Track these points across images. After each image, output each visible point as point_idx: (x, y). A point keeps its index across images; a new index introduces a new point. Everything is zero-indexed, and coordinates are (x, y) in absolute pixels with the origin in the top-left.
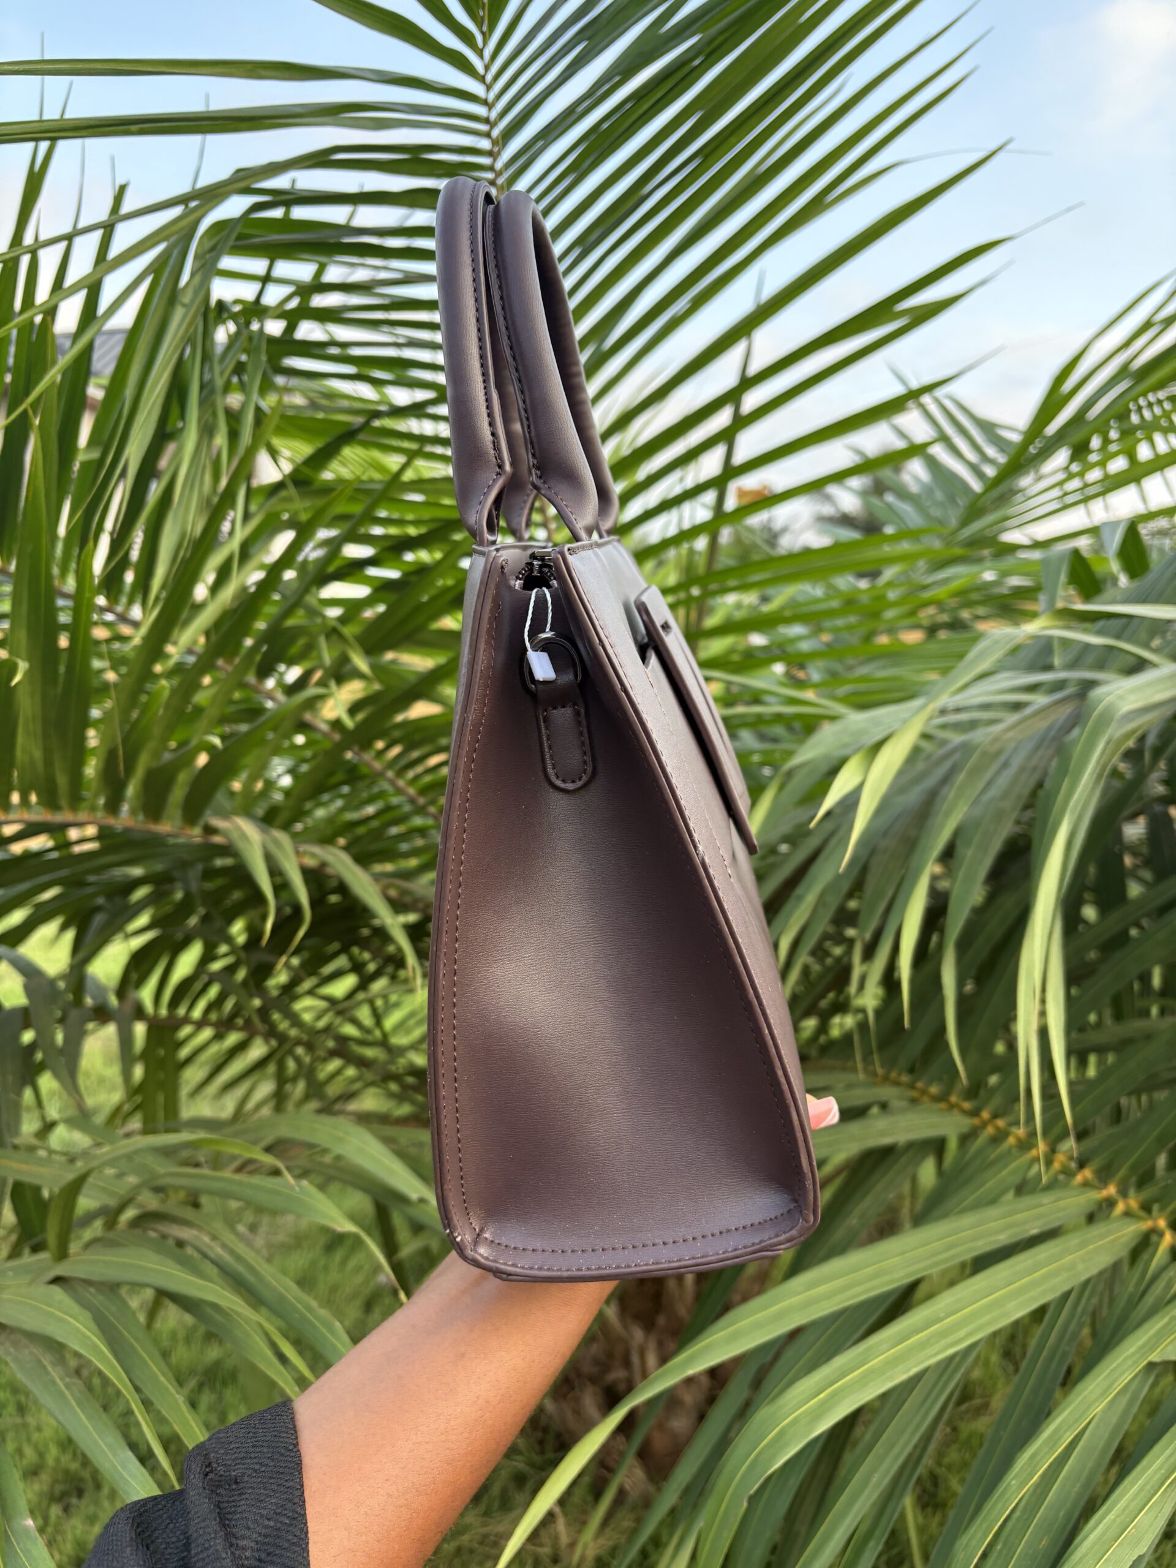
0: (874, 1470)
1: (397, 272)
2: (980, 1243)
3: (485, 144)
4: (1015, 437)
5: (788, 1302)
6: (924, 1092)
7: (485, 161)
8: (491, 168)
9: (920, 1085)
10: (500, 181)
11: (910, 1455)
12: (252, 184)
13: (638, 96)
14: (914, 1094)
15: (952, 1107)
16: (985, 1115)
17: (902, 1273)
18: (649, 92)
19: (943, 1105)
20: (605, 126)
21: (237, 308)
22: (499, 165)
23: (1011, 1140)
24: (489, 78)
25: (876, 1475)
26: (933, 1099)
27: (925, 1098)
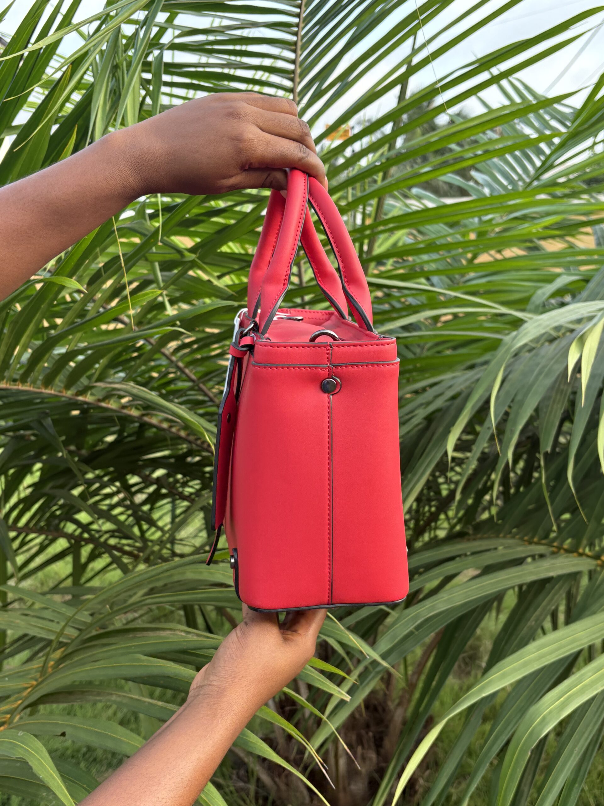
5: (528, 658)
9: (555, 544)
11: (592, 740)
14: (554, 549)
15: (581, 555)
17: (586, 641)
19: (575, 554)
25: (577, 749)
26: (567, 551)
27: (562, 551)
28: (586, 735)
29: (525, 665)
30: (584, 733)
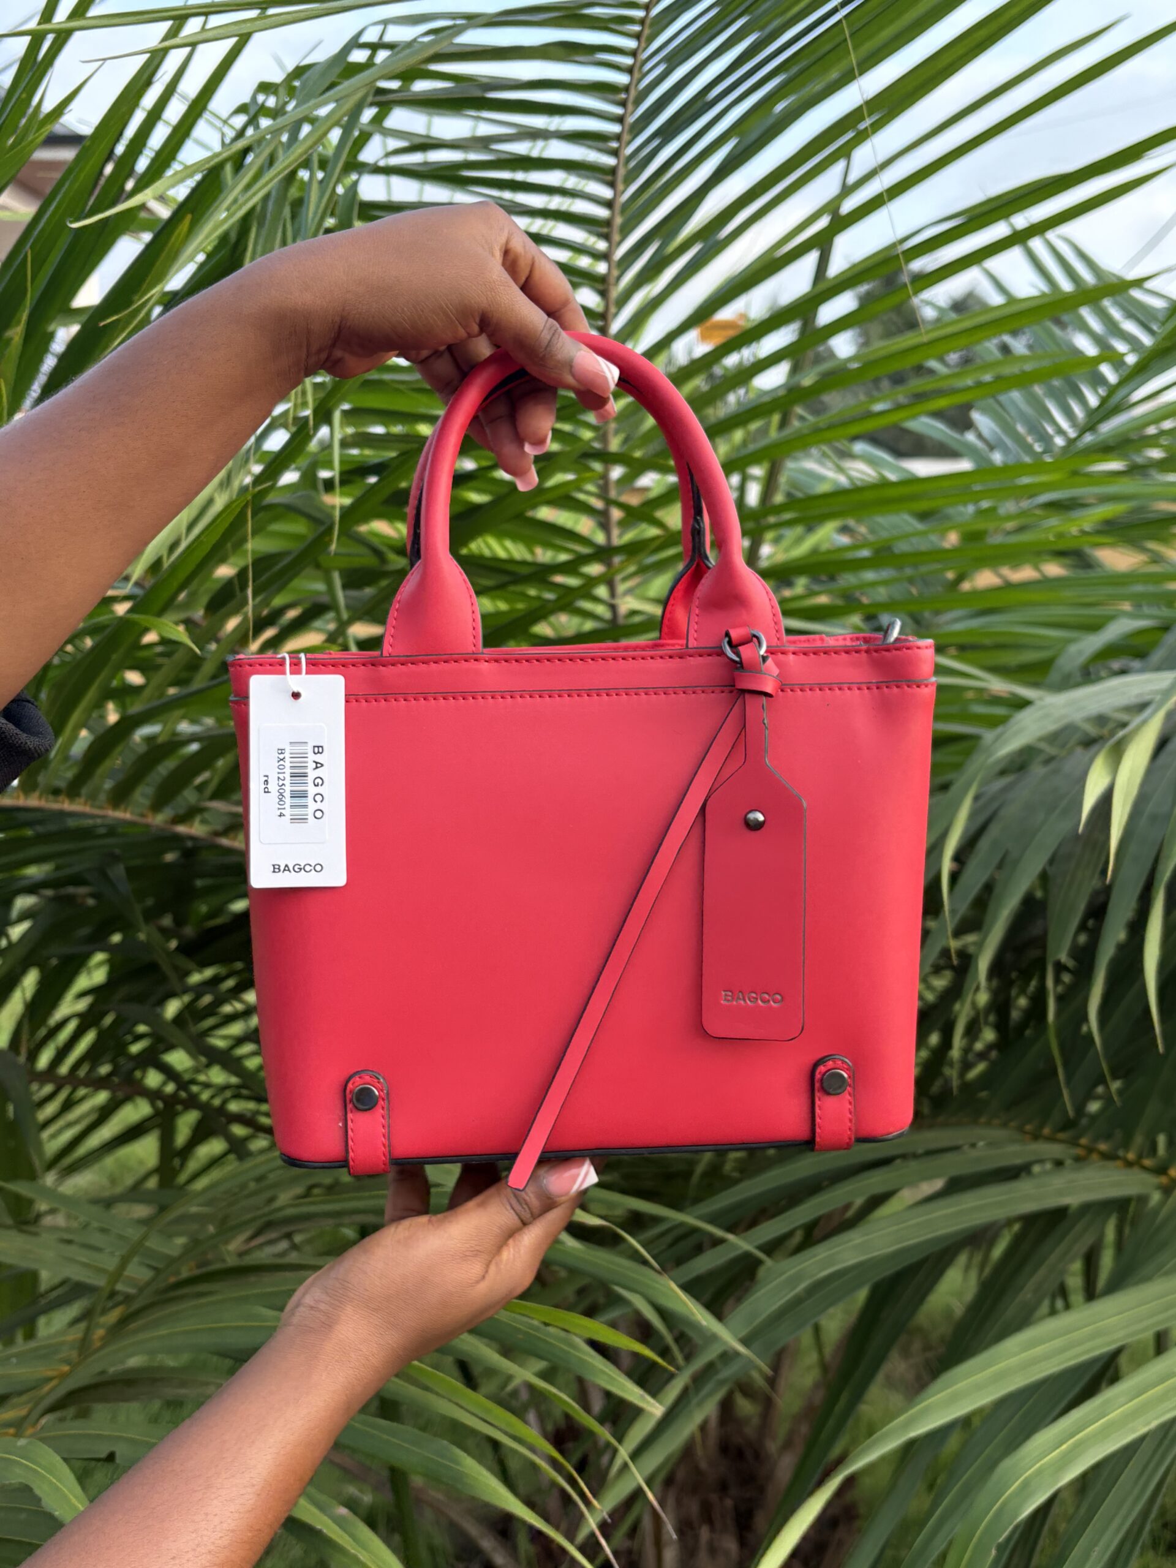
0: (1094, 1543)
6: (1090, 1150)
7: (640, 14)
8: (642, 22)
9: (1083, 1141)
10: (645, 33)
11: (1128, 1533)
14: (1079, 1151)
15: (1129, 1164)
16: (1172, 1172)
22: (649, 20)
25: (1097, 1549)
26: (1104, 1156)
28: (1118, 1520)
29: (999, 1377)
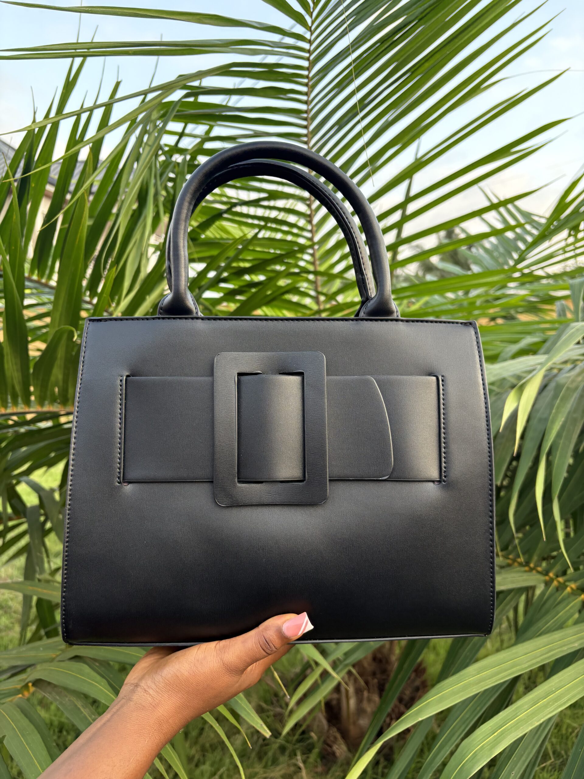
1: (251, 131)
2: (565, 648)
3: (305, 64)
4: (543, 221)
6: (514, 561)
7: (305, 73)
8: (307, 77)
10: (310, 83)
12: (187, 83)
13: (382, 41)
14: (510, 562)
16: (551, 575)
18: (388, 39)
19: (527, 568)
20: (365, 55)
21: (166, 149)
22: (311, 75)
23: (569, 589)
24: (313, 28)
26: (521, 565)
27: (516, 564)
28: (523, 758)
29: (465, 688)
30: (522, 755)
